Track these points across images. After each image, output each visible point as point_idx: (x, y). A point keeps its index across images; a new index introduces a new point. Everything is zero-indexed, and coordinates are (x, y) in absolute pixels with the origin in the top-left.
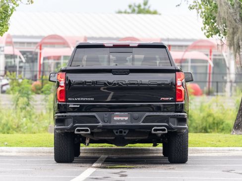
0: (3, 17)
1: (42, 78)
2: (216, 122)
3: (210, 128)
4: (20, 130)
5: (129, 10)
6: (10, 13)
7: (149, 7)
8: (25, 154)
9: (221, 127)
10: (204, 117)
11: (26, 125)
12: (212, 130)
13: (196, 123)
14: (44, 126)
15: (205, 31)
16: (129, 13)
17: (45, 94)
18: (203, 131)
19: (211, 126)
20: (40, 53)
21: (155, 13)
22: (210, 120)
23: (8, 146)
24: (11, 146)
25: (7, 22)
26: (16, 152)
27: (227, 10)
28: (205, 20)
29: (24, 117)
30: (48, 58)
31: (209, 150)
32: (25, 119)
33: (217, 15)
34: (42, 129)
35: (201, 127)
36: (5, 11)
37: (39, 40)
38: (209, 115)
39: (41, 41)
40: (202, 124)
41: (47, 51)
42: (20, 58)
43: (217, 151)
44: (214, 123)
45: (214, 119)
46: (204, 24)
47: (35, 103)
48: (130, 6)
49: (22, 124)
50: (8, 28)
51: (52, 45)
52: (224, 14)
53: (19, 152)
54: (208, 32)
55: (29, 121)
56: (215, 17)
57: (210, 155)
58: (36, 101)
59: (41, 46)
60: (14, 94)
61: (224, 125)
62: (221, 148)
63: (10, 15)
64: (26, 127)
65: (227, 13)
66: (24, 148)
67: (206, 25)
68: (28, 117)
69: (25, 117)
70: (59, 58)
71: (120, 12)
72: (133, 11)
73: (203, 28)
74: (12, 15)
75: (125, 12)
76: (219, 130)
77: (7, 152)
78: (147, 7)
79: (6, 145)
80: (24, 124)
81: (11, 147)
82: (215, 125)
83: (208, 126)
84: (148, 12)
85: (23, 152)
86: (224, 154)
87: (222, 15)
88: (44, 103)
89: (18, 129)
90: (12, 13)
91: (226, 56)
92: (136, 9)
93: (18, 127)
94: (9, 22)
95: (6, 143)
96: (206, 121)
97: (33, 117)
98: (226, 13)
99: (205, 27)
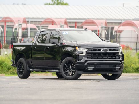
16: (52, 4)
59: (5, 23)
72: (54, 4)
92: (56, 2)
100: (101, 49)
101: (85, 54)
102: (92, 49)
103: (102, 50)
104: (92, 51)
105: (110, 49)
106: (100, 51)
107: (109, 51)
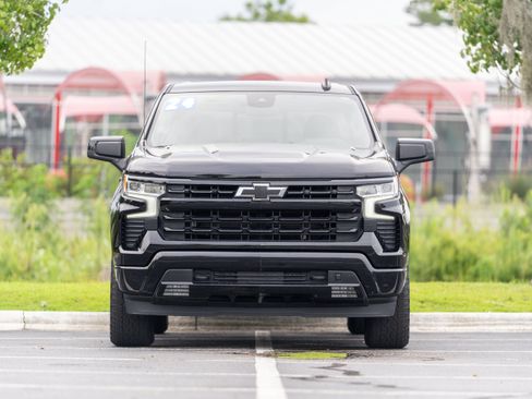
0: (34, 25)
1: (69, 161)
2: (460, 258)
3: (448, 272)
4: (33, 277)
5: (247, 15)
6: (48, 17)
7: (291, 8)
8: (87, 327)
9: (472, 269)
10: (434, 249)
11: (46, 265)
12: (452, 277)
13: (419, 262)
14: (84, 267)
15: (469, 58)
17: (82, 197)
18: (433, 278)
19: (451, 268)
20: (58, 108)
21: (303, 20)
22: (449, 255)
23: (50, 309)
24: (54, 310)
25: (42, 37)
26: (68, 322)
27: (524, 11)
28: (467, 35)
29: (39, 248)
30: (75, 119)
31: (489, 319)
32: (42, 252)
33: (501, 22)
34: (80, 274)
35: (428, 270)
36: (37, 12)
37: (60, 80)
38: (446, 244)
39: (66, 82)
40: (431, 263)
41: (73, 104)
42: (14, 118)
43: (508, 322)
44: (456, 262)
45: (457, 252)
46: (467, 43)
47: (59, 217)
48: (249, 6)
49: (38, 263)
50: (43, 50)
51: (85, 89)
52: (516, 20)
53: (74, 323)
54: (475, 60)
55: (51, 256)
56: (494, 28)
57: (492, 329)
58: (63, 213)
60: (16, 197)
61: (479, 265)
62: (516, 315)
63: (48, 23)
64: (46, 270)
65: (524, 18)
66: (84, 313)
67: (470, 45)
68: (49, 248)
69: (43, 247)
70: (98, 118)
71: (227, 19)
72: (256, 16)
73: (464, 52)
74: (52, 21)
75: (240, 19)
76: (467, 277)
77: (47, 322)
78: (284, 8)
79: (45, 308)
80: (42, 264)
81: (56, 312)
82: (460, 265)
83: (443, 268)
84: (288, 19)
85: (82, 322)
86: (522, 327)
87: (513, 22)
88: (80, 216)
89: (29, 273)
90: (52, 18)
91: (471, 115)
92: (263, 11)
93: (29, 269)
94: (46, 37)
95: (43, 303)
96: (440, 256)
97: (60, 247)
98: (521, 19)
99: (469, 49)
100: (235, 188)
101: (152, 212)
102: (187, 186)
103: (239, 193)
104: (187, 195)
105: (291, 188)
106: (232, 196)
107: (286, 196)
